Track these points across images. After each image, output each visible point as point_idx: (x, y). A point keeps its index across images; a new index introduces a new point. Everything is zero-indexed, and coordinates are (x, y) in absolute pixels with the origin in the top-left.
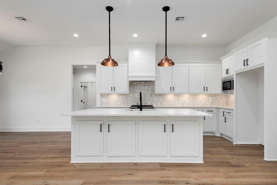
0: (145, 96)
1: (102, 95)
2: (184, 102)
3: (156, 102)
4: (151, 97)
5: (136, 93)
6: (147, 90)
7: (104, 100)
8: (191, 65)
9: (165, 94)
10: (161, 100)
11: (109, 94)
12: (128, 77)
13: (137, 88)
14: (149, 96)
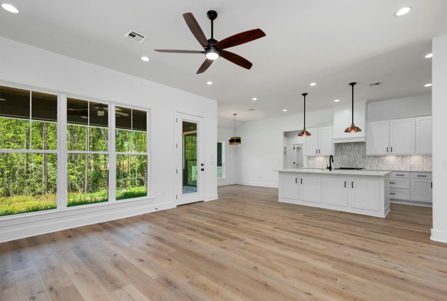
0: (356, 159)
1: (309, 157)
2: (413, 165)
3: (370, 165)
4: (364, 158)
5: (345, 154)
6: (358, 151)
7: (311, 162)
8: (418, 119)
9: (382, 156)
10: (376, 163)
11: (315, 157)
12: (333, 139)
13: (346, 149)
14: (361, 158)
